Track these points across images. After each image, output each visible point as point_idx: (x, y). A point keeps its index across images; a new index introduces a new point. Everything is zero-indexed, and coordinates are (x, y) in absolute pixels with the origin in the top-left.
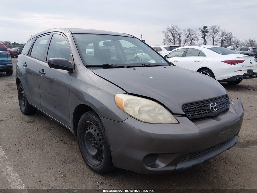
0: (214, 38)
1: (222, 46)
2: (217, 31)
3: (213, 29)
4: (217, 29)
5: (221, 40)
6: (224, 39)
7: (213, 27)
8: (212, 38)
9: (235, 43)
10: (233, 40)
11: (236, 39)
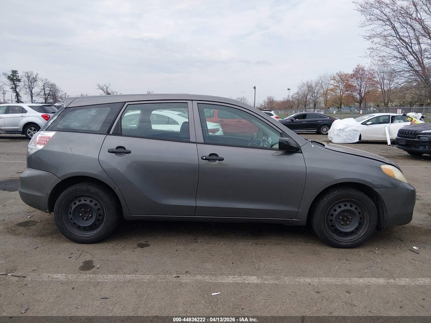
0: (31, 91)
1: (45, 103)
2: (35, 80)
3: (28, 77)
4: (34, 77)
5: (43, 93)
6: (47, 92)
7: (27, 73)
8: (28, 90)
9: (62, 99)
10: (59, 95)
11: (63, 93)
